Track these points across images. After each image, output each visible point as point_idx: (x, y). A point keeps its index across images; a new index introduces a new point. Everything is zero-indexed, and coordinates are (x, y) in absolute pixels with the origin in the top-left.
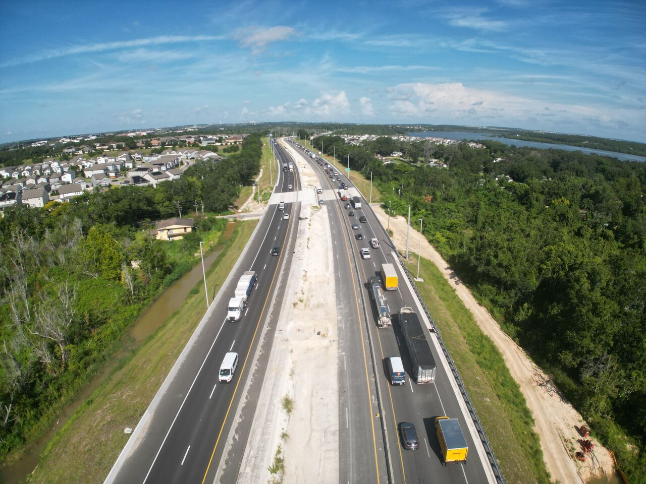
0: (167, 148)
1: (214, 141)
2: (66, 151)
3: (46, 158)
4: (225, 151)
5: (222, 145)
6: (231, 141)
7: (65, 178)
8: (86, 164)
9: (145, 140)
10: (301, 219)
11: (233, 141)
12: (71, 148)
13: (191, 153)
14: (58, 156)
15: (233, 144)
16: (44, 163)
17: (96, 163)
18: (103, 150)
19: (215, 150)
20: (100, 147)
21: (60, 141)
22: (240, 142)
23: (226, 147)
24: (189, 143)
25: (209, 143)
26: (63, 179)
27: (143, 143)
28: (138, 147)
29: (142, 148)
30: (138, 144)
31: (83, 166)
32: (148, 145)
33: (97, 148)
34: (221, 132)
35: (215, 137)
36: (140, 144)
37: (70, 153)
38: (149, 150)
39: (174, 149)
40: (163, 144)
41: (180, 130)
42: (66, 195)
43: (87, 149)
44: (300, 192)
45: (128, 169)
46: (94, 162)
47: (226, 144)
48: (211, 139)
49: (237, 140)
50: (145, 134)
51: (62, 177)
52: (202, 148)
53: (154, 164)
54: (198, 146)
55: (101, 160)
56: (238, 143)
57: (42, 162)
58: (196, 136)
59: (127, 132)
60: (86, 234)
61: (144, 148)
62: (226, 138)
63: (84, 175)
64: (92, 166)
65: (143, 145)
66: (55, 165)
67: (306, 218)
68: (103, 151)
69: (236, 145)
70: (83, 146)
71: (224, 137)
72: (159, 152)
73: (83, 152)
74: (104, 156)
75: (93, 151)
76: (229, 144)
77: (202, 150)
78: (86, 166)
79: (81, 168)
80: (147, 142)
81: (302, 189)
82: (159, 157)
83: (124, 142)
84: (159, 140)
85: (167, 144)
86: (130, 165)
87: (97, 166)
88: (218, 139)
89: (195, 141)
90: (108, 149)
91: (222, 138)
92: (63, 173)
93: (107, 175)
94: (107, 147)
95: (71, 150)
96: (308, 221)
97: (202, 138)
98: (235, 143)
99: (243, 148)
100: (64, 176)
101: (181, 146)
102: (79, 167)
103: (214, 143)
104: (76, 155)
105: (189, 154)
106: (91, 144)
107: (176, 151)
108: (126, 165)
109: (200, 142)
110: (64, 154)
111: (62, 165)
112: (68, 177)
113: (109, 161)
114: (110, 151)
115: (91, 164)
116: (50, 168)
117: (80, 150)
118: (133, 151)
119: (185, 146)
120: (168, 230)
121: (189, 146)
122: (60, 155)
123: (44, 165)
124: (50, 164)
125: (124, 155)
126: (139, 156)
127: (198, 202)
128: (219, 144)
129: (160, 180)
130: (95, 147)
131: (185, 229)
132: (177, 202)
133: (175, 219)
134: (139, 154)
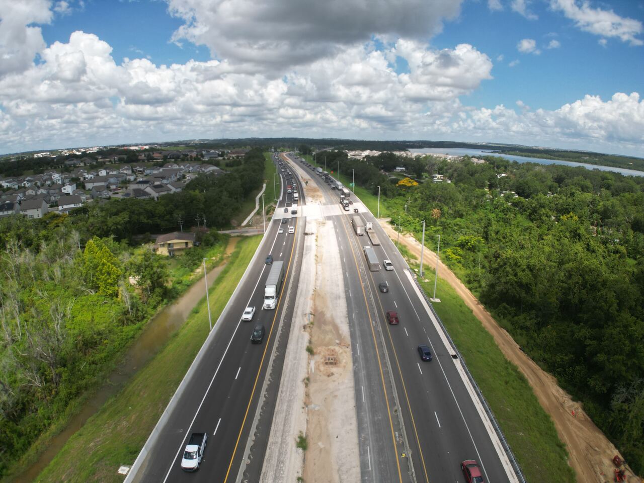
0: (169, 162)
1: (216, 156)
2: (67, 162)
3: (47, 169)
4: (227, 165)
5: (224, 159)
6: (234, 156)
7: (65, 189)
8: (87, 176)
9: (147, 153)
10: (306, 234)
11: (236, 155)
12: (73, 160)
13: (193, 167)
15: (235, 158)
16: (45, 174)
17: (98, 175)
18: (104, 163)
19: (217, 164)
20: (102, 160)
21: (63, 153)
22: (242, 156)
23: (228, 161)
24: (191, 156)
25: (211, 158)
26: (63, 191)
27: (145, 156)
28: (140, 160)
29: (143, 161)
30: (140, 158)
31: (85, 178)
32: (150, 158)
33: (99, 160)
34: (223, 147)
35: (217, 152)
36: (142, 157)
37: (71, 164)
38: (152, 163)
39: (175, 163)
40: (165, 158)
41: (182, 144)
42: (65, 207)
43: (88, 160)
44: (304, 207)
45: (129, 182)
46: (96, 174)
47: (228, 159)
48: (213, 153)
49: (239, 155)
50: (147, 147)
51: (62, 189)
53: (155, 177)
54: (200, 160)
55: (103, 173)
56: (240, 157)
57: (43, 173)
58: (198, 150)
59: (130, 146)
60: (83, 247)
61: (146, 161)
62: (228, 152)
63: (84, 187)
64: (93, 178)
65: (145, 158)
66: (56, 177)
67: (311, 234)
69: (238, 160)
70: (85, 158)
71: (226, 151)
72: (161, 165)
73: (85, 164)
74: (105, 169)
75: (94, 163)
76: (231, 158)
77: (205, 164)
78: (87, 178)
79: (82, 179)
80: (149, 155)
81: (307, 203)
82: (161, 170)
83: (126, 155)
84: (160, 153)
85: (169, 157)
86: (132, 178)
87: (98, 178)
88: (220, 153)
89: (197, 155)
90: (110, 161)
91: (224, 152)
92: (63, 185)
93: (108, 187)
94: (108, 160)
95: (72, 162)
96: (313, 236)
97: (204, 152)
98: (238, 157)
99: (246, 163)
100: (64, 187)
101: (183, 160)
102: (80, 179)
103: (216, 158)
104: (77, 167)
105: (191, 168)
106: (93, 156)
107: (178, 165)
108: (128, 177)
109: (202, 156)
110: (65, 166)
111: (63, 176)
112: (69, 189)
113: (111, 173)
114: (112, 163)
115: (92, 176)
116: (51, 179)
117: (82, 161)
118: (135, 164)
119: (187, 160)
120: (169, 244)
121: (191, 160)
122: (62, 167)
123: (45, 176)
124: (51, 175)
125: (126, 167)
126: (141, 169)
127: (201, 217)
128: (221, 158)
129: (161, 194)
130: (97, 159)
131: (187, 243)
132: (179, 215)
133: (176, 234)
134: (140, 167)
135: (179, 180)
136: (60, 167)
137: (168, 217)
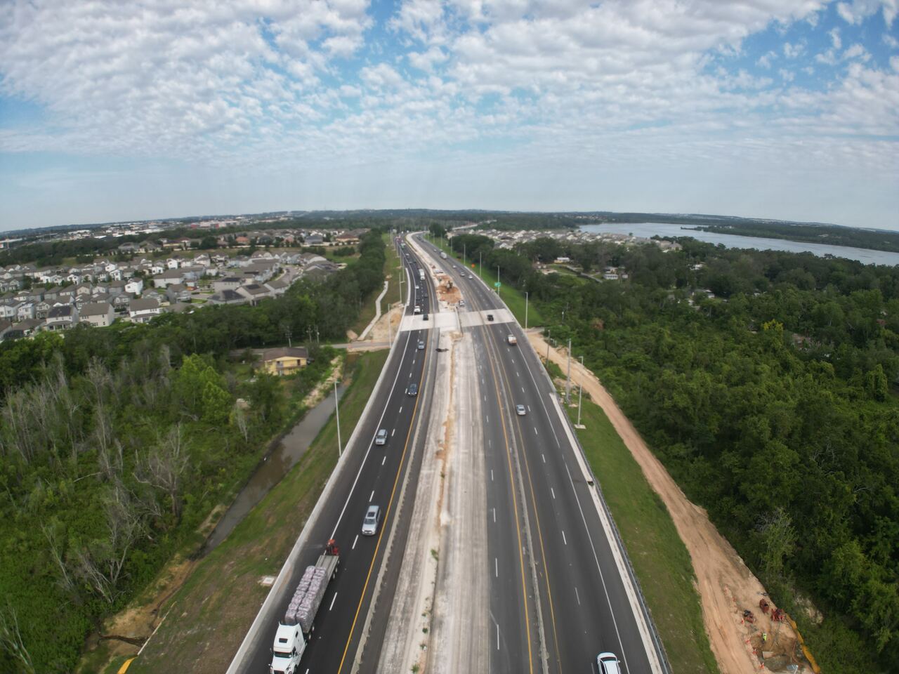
0: (258, 249)
1: (321, 240)
2: (121, 248)
3: (96, 257)
4: (338, 255)
5: (331, 245)
6: (344, 240)
7: (129, 287)
8: (153, 268)
9: (227, 235)
10: (439, 350)
11: (346, 240)
12: (129, 245)
13: (291, 256)
14: (111, 254)
15: (346, 244)
16: (95, 264)
17: (167, 267)
19: (321, 252)
20: (168, 245)
21: (109, 232)
22: (354, 241)
23: (336, 248)
24: (287, 242)
25: (313, 243)
26: (127, 290)
27: (225, 240)
28: (219, 246)
29: (224, 247)
30: (219, 242)
31: (151, 272)
32: (233, 243)
33: (165, 245)
34: (326, 225)
35: (320, 234)
36: (222, 240)
37: (128, 251)
38: (235, 250)
39: (267, 250)
40: (253, 243)
41: (268, 219)
42: (139, 313)
43: (150, 246)
44: (437, 315)
45: (211, 277)
46: (164, 265)
47: (337, 245)
48: (316, 237)
49: (351, 239)
50: (223, 225)
51: (126, 287)
52: (305, 251)
53: (246, 273)
54: (298, 246)
55: (173, 264)
56: (352, 243)
57: (92, 263)
58: (295, 231)
60: (174, 366)
61: (228, 247)
62: (334, 234)
63: (153, 284)
64: (162, 272)
65: (226, 243)
66: (111, 268)
67: (446, 350)
68: (172, 250)
69: (350, 247)
70: (145, 242)
71: (332, 233)
72: (249, 253)
73: (146, 250)
74: (175, 257)
75: (159, 249)
76: (341, 244)
77: (307, 254)
78: (154, 271)
79: (147, 273)
80: (230, 239)
81: (440, 310)
82: (250, 261)
83: (198, 237)
84: (246, 236)
85: (258, 242)
86: (213, 272)
87: (168, 272)
88: (325, 236)
89: (295, 238)
90: (179, 247)
91: (329, 233)
92: (125, 280)
93: (184, 285)
94: (177, 245)
95: (129, 247)
96: (448, 354)
97: (303, 235)
98: (349, 242)
99: (361, 252)
100: (128, 285)
101: (277, 246)
102: (144, 273)
103: (320, 243)
104: (137, 255)
105: (289, 258)
106: (154, 239)
107: (271, 253)
108: (208, 272)
109: (302, 240)
110: (120, 252)
111: (121, 268)
112: (134, 287)
113: (184, 265)
114: (183, 250)
115: (161, 269)
116: (104, 272)
117: (141, 247)
118: (213, 251)
119: (283, 246)
120: (278, 362)
121: (288, 246)
122: (114, 253)
123: (95, 266)
124: (104, 266)
125: (202, 256)
126: (223, 259)
127: (312, 328)
128: (327, 244)
129: (257, 296)
130: (161, 244)
131: (299, 361)
132: (286, 326)
133: (284, 349)
134: (221, 256)
135: (275, 275)
136: (113, 254)
137: (272, 327)
